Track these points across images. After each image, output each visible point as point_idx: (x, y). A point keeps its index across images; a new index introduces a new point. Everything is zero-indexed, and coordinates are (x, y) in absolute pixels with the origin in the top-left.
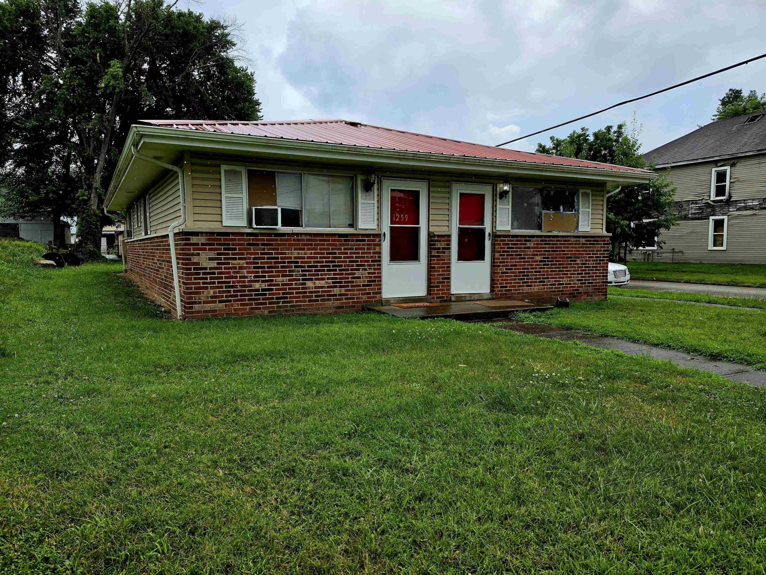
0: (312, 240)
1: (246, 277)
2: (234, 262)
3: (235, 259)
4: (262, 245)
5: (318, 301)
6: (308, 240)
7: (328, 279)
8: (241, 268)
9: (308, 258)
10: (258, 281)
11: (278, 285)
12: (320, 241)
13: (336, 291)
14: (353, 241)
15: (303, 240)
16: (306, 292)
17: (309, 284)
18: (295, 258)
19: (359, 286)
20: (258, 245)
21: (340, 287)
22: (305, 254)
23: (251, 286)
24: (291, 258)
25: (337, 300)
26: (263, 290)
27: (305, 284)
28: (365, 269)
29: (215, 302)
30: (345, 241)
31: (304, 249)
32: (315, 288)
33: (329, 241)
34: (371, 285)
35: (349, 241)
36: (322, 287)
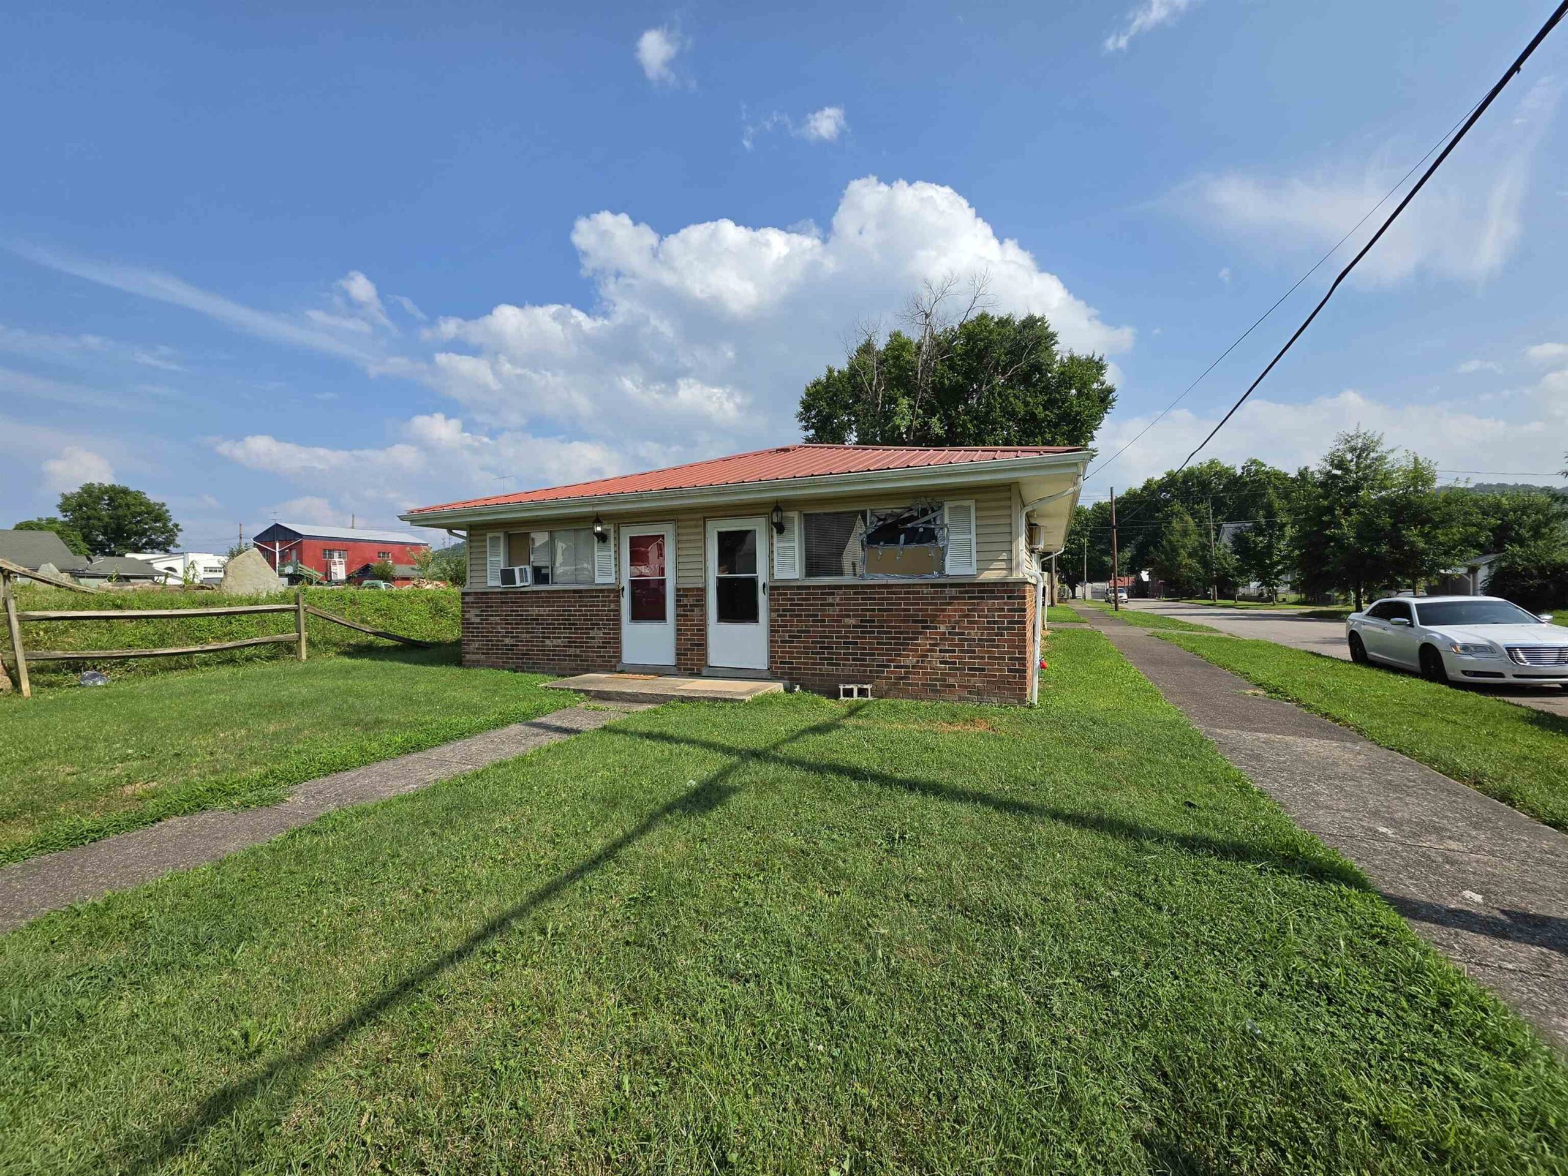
0: (549, 597)
1: (500, 632)
2: (492, 618)
3: (492, 615)
4: (512, 602)
5: (554, 660)
6: (546, 597)
7: (564, 637)
8: (497, 624)
9: (547, 615)
10: (508, 637)
11: (522, 641)
12: (557, 597)
13: (572, 651)
14: (587, 597)
15: (542, 598)
16: (544, 651)
17: (548, 642)
18: (536, 615)
19: (594, 647)
20: (507, 603)
21: (576, 647)
22: (545, 611)
23: (503, 641)
24: (532, 615)
25: (573, 661)
26: (512, 645)
27: (543, 642)
28: (600, 629)
29: (478, 653)
30: (580, 597)
31: (543, 607)
32: (553, 646)
33: (564, 597)
34: (606, 647)
35: (583, 597)
36: (558, 646)
